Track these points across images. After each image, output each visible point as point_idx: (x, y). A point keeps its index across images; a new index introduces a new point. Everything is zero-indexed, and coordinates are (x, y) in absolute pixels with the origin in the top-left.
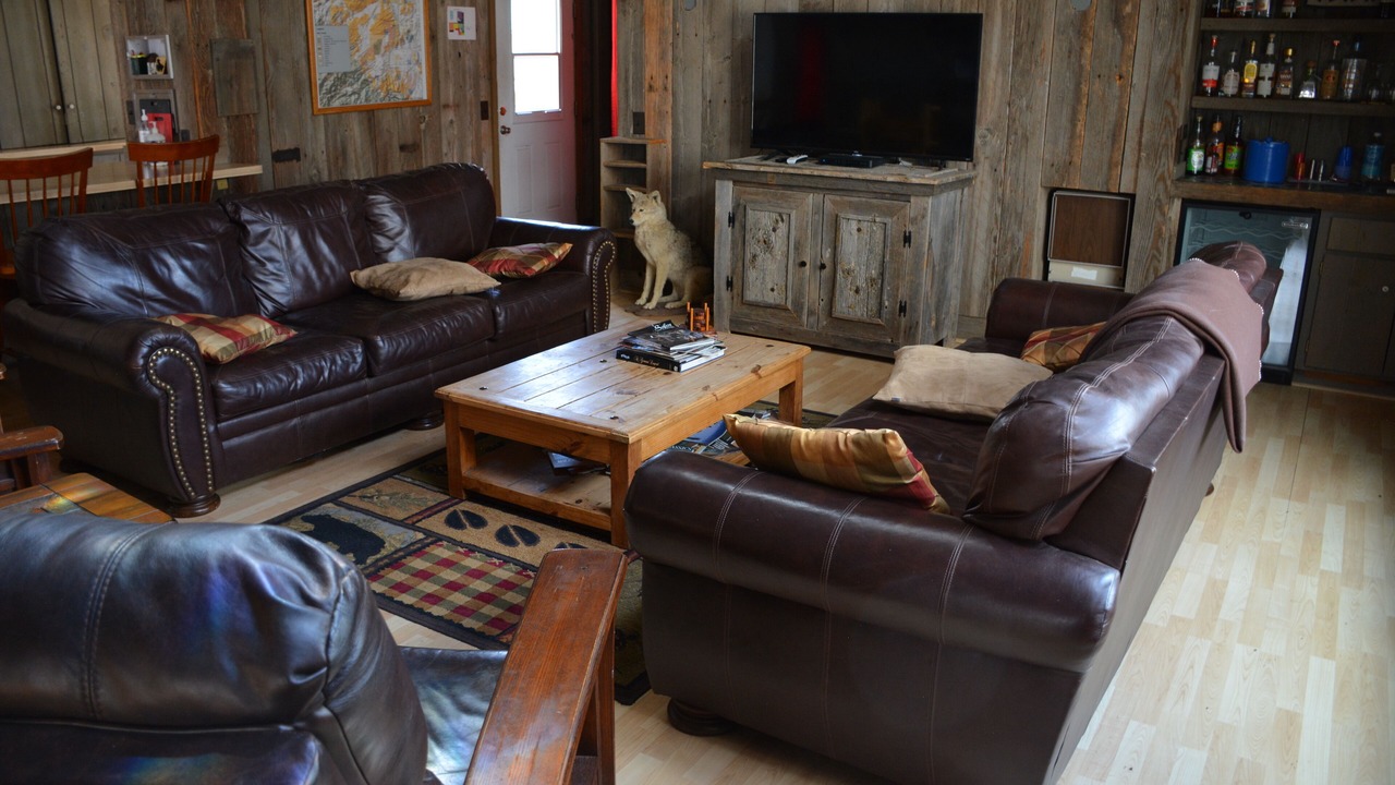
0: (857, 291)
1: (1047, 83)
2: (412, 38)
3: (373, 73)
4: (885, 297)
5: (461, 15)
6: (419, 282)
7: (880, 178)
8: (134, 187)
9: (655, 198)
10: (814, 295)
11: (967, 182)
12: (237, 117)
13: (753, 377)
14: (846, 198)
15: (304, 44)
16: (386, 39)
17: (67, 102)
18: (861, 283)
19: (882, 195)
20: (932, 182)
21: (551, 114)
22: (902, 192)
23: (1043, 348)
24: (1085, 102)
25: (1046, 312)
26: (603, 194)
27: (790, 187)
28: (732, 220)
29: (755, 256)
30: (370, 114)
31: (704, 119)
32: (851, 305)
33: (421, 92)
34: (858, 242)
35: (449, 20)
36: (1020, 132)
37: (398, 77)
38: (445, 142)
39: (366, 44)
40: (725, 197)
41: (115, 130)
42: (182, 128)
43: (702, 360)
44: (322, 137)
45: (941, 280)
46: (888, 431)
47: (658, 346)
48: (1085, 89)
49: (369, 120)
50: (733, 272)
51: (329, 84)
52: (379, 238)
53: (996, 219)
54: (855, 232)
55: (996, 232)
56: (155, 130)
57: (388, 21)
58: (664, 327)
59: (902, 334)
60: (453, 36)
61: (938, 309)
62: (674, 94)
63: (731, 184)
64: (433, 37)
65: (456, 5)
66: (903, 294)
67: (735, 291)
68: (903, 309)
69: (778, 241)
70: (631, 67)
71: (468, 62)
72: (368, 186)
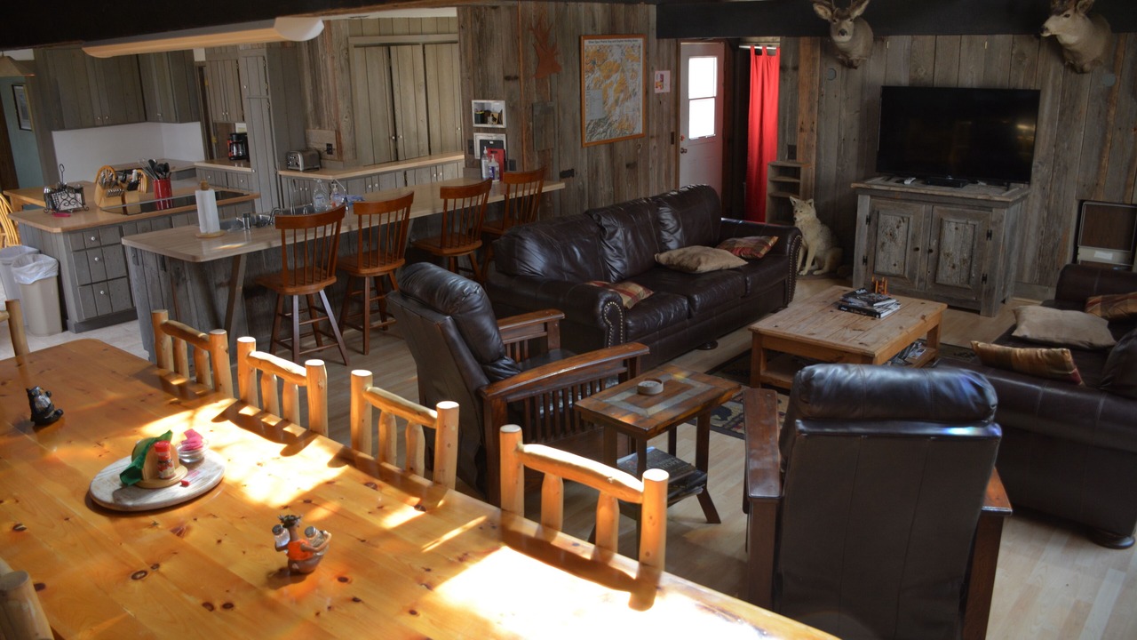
0: (954, 267)
1: (1082, 133)
2: (635, 94)
3: (614, 118)
4: (973, 271)
5: (662, 76)
6: (706, 263)
7: (973, 196)
8: (503, 199)
9: (810, 204)
10: (923, 268)
11: (1025, 197)
12: (544, 151)
13: (922, 321)
14: (948, 209)
15: (578, 102)
16: (622, 96)
17: (398, 134)
18: (957, 262)
19: (973, 207)
20: (1008, 200)
21: (710, 138)
22: (987, 206)
23: (1099, 307)
24: (1109, 145)
25: (1096, 286)
26: (768, 199)
27: (910, 201)
28: (868, 220)
29: (883, 244)
30: (611, 145)
31: (839, 151)
32: (948, 275)
33: (639, 129)
34: (955, 237)
35: (656, 80)
36: (1062, 164)
37: (627, 119)
38: (651, 161)
39: (611, 100)
40: (864, 206)
41: (423, 151)
42: (510, 158)
43: (890, 312)
44: (586, 161)
45: (1007, 260)
46: (1064, 349)
47: (865, 303)
48: (1109, 137)
49: (611, 149)
50: (868, 254)
51: (591, 126)
52: (664, 233)
53: (1043, 220)
54: (953, 230)
55: (1043, 228)
56: (493, 160)
57: (623, 84)
58: (862, 291)
59: (983, 294)
60: (657, 91)
61: (1005, 279)
62: (818, 134)
63: (869, 197)
64: (647, 93)
65: (659, 70)
66: (985, 269)
67: (869, 265)
68: (984, 279)
69: (900, 235)
70: (788, 115)
71: (665, 106)
72: (658, 202)
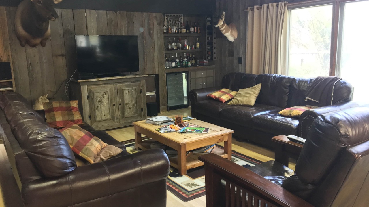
0: (130, 108)
4: (138, 108)
7: (134, 77)
10: (117, 113)
14: (124, 84)
18: (131, 106)
27: (107, 84)
28: (88, 97)
29: (98, 107)
32: (128, 113)
34: (129, 95)
40: (85, 91)
50: (91, 114)
54: (127, 93)
59: (143, 116)
63: (86, 86)
66: (142, 106)
67: (92, 119)
68: (142, 110)
69: (105, 100)
